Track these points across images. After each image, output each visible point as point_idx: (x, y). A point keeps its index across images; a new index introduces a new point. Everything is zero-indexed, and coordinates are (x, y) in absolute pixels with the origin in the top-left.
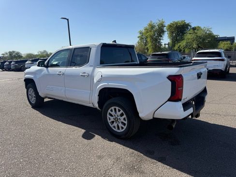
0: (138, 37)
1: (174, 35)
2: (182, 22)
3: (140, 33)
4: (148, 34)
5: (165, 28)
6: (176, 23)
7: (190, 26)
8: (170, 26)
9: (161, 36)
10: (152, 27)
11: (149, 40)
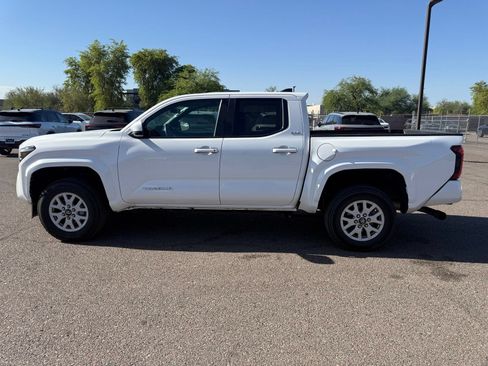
0: (67, 72)
1: (147, 76)
2: (162, 52)
3: (71, 64)
4: (92, 68)
5: (128, 59)
6: (151, 54)
7: (177, 63)
8: (139, 58)
9: (122, 77)
10: (100, 54)
11: (94, 80)
